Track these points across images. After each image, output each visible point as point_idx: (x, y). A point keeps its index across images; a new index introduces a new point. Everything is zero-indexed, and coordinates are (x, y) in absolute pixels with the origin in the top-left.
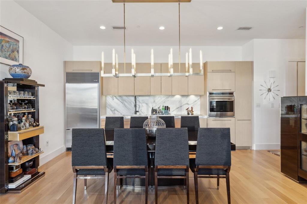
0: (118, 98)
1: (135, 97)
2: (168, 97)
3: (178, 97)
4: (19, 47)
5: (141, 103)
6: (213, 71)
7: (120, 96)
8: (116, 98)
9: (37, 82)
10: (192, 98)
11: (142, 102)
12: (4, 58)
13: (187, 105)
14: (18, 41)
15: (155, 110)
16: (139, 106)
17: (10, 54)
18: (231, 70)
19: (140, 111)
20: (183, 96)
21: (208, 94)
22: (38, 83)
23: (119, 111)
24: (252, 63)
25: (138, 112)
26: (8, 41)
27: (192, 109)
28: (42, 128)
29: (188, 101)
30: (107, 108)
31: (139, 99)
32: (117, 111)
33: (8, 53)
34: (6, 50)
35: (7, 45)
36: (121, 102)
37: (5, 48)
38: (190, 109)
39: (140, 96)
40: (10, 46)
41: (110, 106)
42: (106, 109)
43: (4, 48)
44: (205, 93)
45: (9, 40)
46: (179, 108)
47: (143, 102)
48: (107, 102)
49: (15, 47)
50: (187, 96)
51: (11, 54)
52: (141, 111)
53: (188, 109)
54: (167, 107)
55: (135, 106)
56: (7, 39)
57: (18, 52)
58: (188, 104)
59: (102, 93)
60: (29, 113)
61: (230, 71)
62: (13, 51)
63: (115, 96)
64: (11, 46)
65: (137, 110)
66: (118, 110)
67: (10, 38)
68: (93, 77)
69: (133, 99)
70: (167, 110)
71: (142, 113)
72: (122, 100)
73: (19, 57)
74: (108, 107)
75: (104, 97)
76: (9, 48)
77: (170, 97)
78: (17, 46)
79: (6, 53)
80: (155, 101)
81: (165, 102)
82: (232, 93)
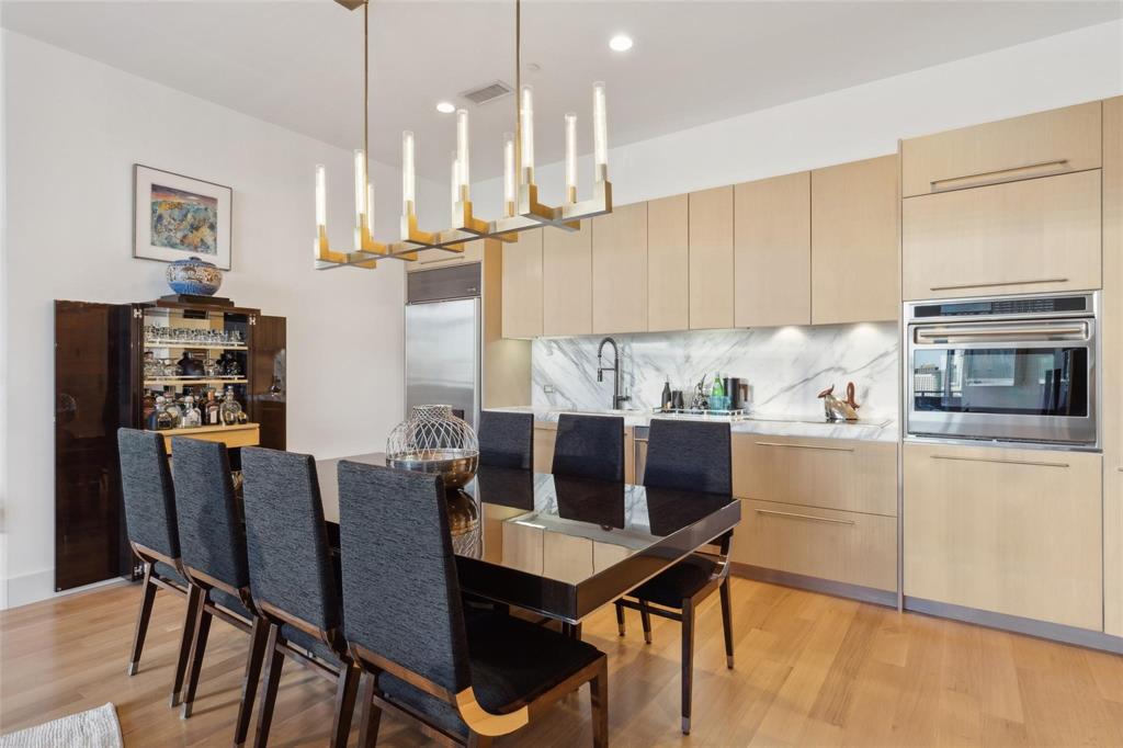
0: (565, 347)
2: (744, 337)
3: (790, 336)
4: (215, 215)
5: (639, 366)
6: (938, 186)
7: (571, 341)
8: (560, 349)
9: (232, 303)
10: (866, 338)
11: (641, 363)
12: (166, 246)
13: (839, 373)
14: (214, 200)
15: (675, 393)
16: (632, 377)
17: (185, 237)
18: (1064, 162)
19: (633, 396)
20: (813, 329)
21: (908, 314)
22: (262, 314)
23: (567, 395)
25: (627, 399)
26: (179, 204)
27: (851, 396)
29: (843, 356)
30: (533, 383)
32: (563, 395)
33: (180, 235)
34: (170, 227)
35: (176, 213)
36: (576, 364)
37: (169, 223)
40: (186, 216)
41: (543, 375)
42: (531, 388)
43: (165, 222)
45: (182, 201)
46: (795, 390)
47: (646, 363)
48: (534, 362)
49: (202, 215)
50: (839, 328)
51: (190, 235)
52: (639, 398)
53: (828, 393)
54: (735, 381)
56: (176, 200)
57: (213, 227)
58: (840, 369)
61: (1062, 167)
62: (195, 228)
63: (555, 342)
64: (189, 216)
65: (625, 392)
66: (564, 391)
67: (184, 194)
68: (467, 280)
70: (735, 392)
71: (642, 403)
72: (578, 354)
73: (215, 240)
74: (538, 379)
76: (182, 221)
77: (753, 337)
78: (211, 214)
79: (171, 233)
80: (688, 359)
81: (730, 361)
82: (1077, 303)
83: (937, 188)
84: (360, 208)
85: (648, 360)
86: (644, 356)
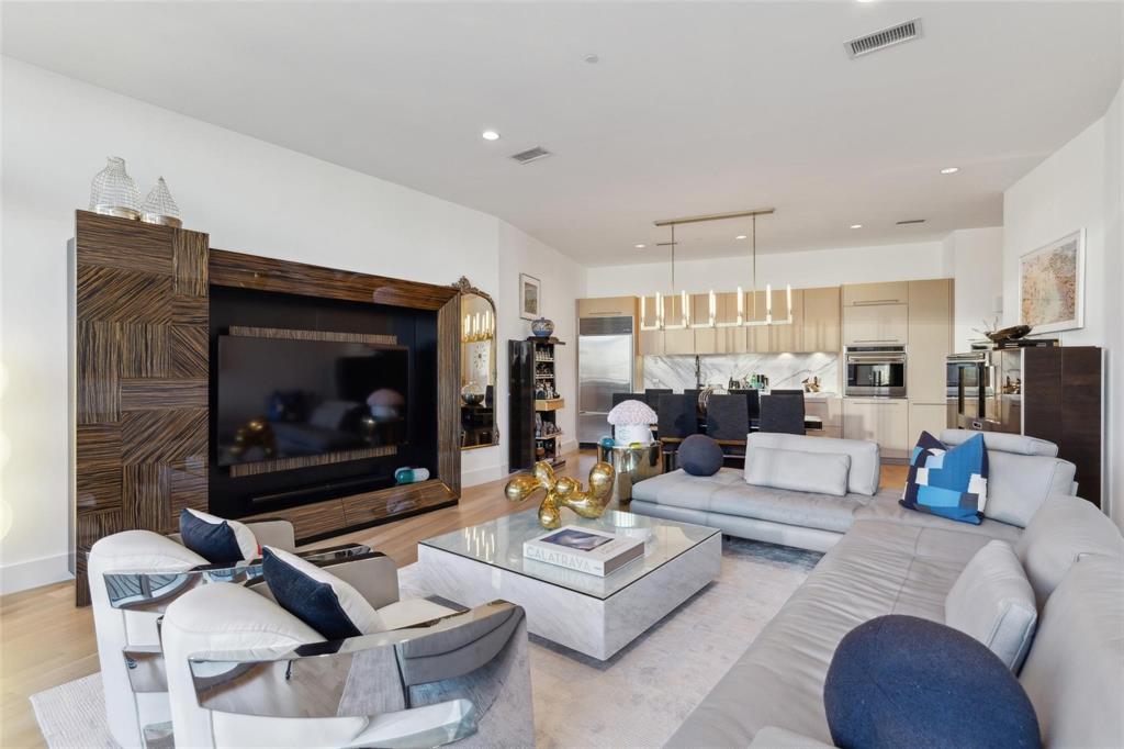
0: (665, 359)
1: (697, 357)
2: (764, 356)
3: (786, 357)
4: (537, 295)
7: (669, 356)
8: (662, 360)
10: (819, 358)
11: (710, 368)
14: (537, 288)
15: (736, 382)
16: (705, 375)
18: (897, 300)
19: (706, 383)
20: (797, 354)
21: (845, 350)
23: (667, 384)
24: (951, 282)
27: (816, 381)
28: (562, 401)
29: (809, 365)
30: (645, 376)
31: (706, 361)
32: (664, 384)
36: (669, 365)
38: (812, 381)
39: (706, 355)
41: (652, 374)
42: (643, 381)
44: (840, 348)
46: (789, 380)
48: (646, 367)
49: (534, 295)
50: (807, 354)
51: (531, 306)
52: (710, 385)
53: (806, 381)
54: (763, 376)
55: (698, 374)
56: (529, 289)
58: (807, 371)
59: (637, 351)
60: (547, 380)
61: (896, 302)
63: (659, 357)
65: (702, 383)
66: (665, 381)
67: (530, 286)
68: (619, 326)
69: (693, 360)
70: (763, 381)
72: (673, 363)
73: (536, 307)
74: (648, 376)
75: (640, 358)
77: (768, 357)
80: (736, 366)
81: (758, 367)
82: (900, 348)
83: (855, 304)
84: (684, 312)
85: (715, 367)
86: (712, 365)
